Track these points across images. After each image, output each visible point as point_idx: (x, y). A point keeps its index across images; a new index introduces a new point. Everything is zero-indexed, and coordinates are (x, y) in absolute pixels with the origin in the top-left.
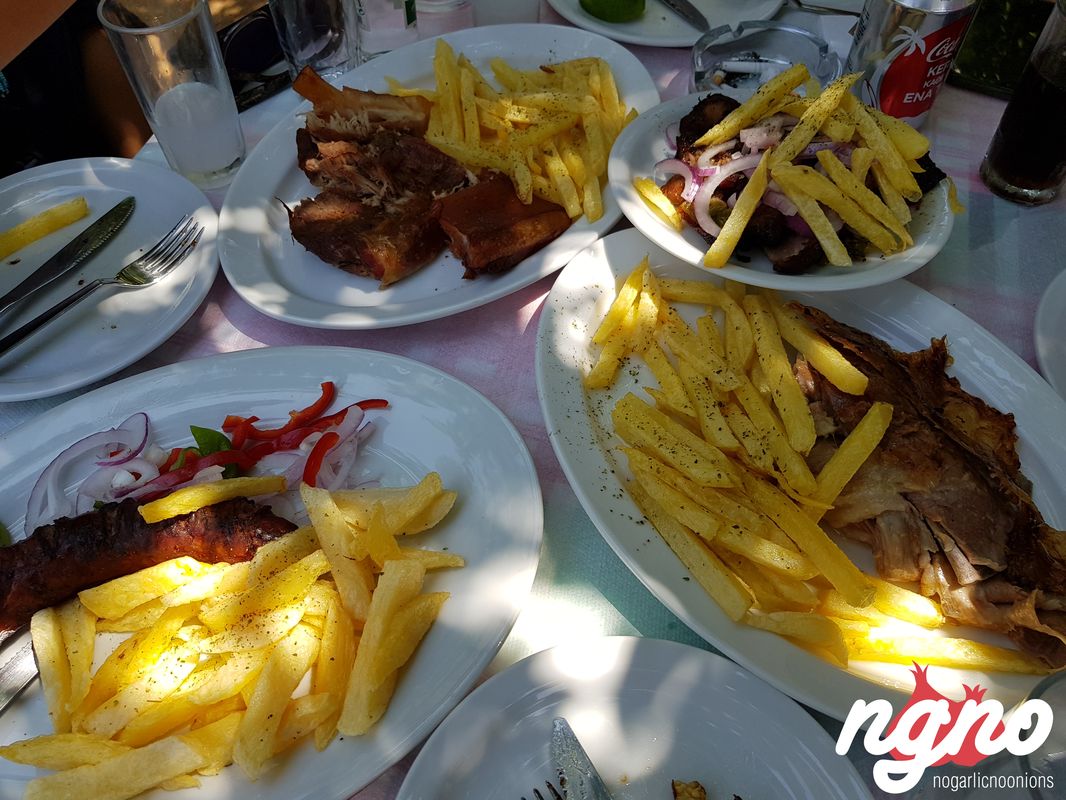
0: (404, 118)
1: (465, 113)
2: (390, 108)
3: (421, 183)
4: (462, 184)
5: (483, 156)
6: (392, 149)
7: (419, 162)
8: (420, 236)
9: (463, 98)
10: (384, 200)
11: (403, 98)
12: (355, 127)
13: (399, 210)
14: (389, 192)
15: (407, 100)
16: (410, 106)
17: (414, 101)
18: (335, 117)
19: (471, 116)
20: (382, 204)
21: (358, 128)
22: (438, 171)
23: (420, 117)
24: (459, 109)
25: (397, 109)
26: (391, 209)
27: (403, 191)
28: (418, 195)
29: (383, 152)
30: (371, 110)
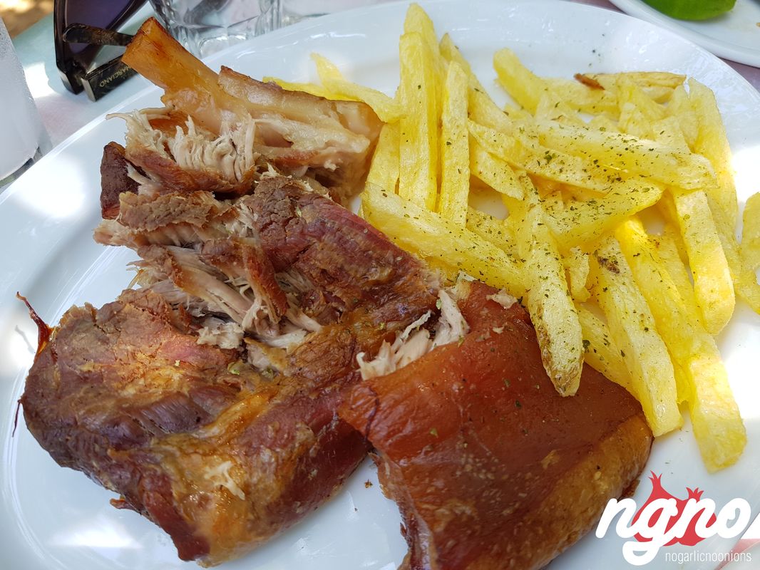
0: (328, 144)
1: (446, 151)
2: (302, 120)
3: (337, 299)
4: (425, 318)
5: (476, 252)
6: (286, 222)
7: (341, 260)
8: (312, 452)
9: (445, 119)
10: (250, 334)
11: (333, 103)
12: (221, 156)
13: (277, 366)
14: (264, 319)
15: (340, 108)
16: (343, 120)
17: (353, 112)
18: (186, 131)
19: (456, 158)
20: (243, 344)
21: (227, 159)
22: (377, 283)
23: (359, 146)
24: (435, 140)
25: (317, 124)
26: (260, 358)
27: (296, 314)
28: (326, 334)
29: (265, 227)
30: (266, 119)
